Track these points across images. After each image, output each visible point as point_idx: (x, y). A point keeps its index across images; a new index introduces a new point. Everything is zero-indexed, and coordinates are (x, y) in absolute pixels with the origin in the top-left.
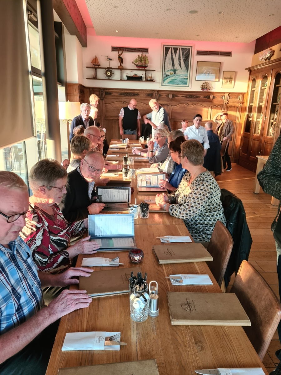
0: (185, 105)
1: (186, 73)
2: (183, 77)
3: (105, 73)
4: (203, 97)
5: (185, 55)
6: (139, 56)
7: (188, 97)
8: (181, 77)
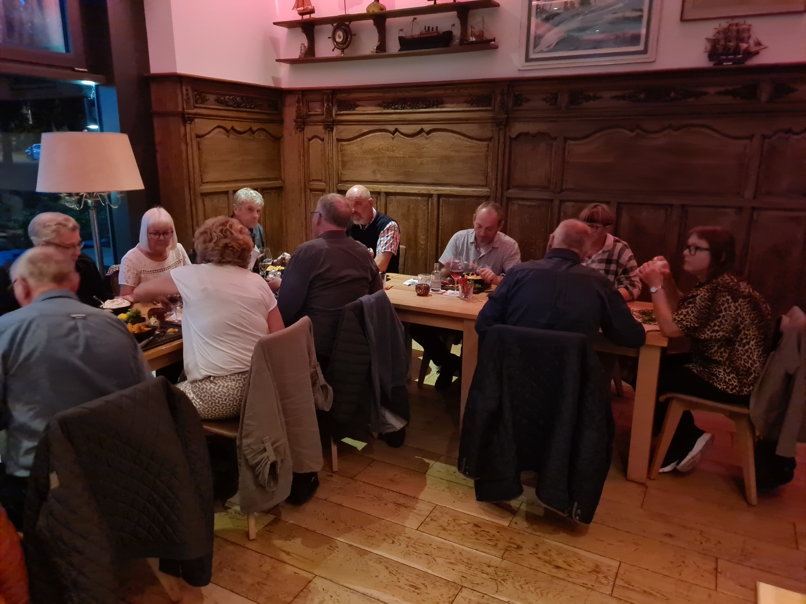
0: (628, 132)
2: (620, 15)
3: (331, 36)
4: (719, 93)
7: (642, 96)
8: (610, 17)
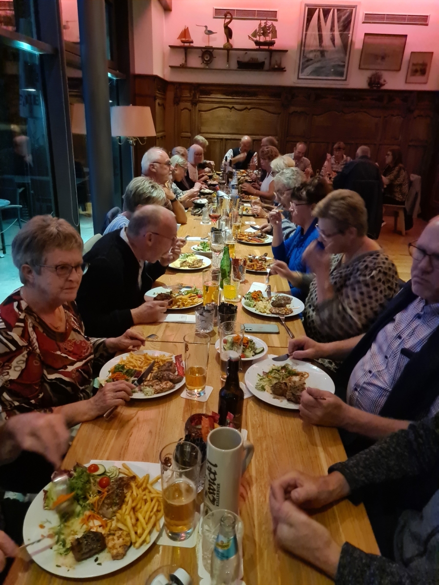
0: (337, 113)
1: (342, 55)
2: (337, 63)
3: (200, 56)
4: (371, 99)
5: (344, 21)
6: (260, 24)
7: (343, 98)
8: (333, 64)
